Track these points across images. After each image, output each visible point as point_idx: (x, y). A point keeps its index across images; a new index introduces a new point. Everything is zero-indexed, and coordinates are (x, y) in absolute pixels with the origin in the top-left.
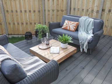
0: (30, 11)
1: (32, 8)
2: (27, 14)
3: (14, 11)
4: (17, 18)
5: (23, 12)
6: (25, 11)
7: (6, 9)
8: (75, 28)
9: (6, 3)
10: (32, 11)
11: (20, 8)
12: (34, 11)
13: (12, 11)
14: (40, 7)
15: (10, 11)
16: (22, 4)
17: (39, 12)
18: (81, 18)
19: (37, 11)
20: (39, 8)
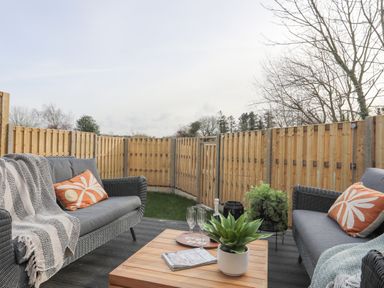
1: (335, 154)
2: (318, 172)
5: (309, 164)
6: (315, 165)
7: (275, 157)
9: (277, 143)
10: (332, 165)
11: (304, 154)
12: (339, 166)
13: (285, 162)
14: (358, 154)
15: (281, 162)
16: (309, 144)
17: (353, 167)
19: (346, 167)
20: (354, 156)
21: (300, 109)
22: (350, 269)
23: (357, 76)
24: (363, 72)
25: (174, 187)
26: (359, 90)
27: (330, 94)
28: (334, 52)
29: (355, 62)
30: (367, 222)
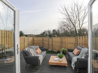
0: (71, 43)
3: (65, 43)
4: (66, 46)
5: (68, 43)
8: (76, 53)
9: (63, 39)
10: (72, 43)
13: (64, 43)
17: (75, 44)
18: (84, 49)
19: (74, 44)
20: (75, 42)
21: (65, 30)
22: (76, 59)
23: (75, 25)
24: (76, 24)
25: (43, 46)
26: (75, 28)
27: (70, 28)
28: (71, 21)
29: (74, 23)
30: (77, 54)
